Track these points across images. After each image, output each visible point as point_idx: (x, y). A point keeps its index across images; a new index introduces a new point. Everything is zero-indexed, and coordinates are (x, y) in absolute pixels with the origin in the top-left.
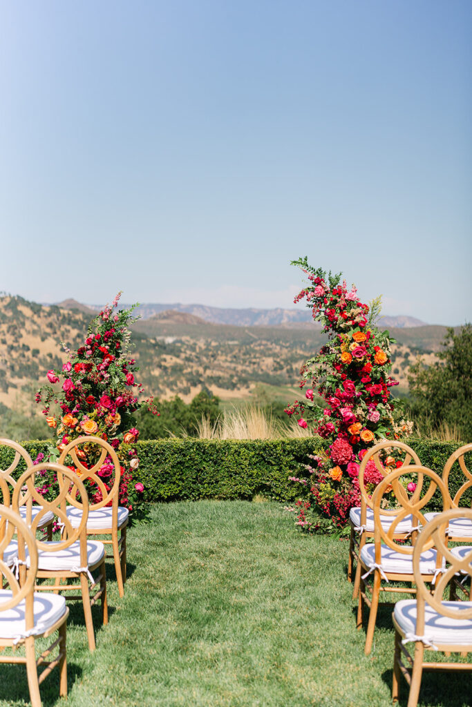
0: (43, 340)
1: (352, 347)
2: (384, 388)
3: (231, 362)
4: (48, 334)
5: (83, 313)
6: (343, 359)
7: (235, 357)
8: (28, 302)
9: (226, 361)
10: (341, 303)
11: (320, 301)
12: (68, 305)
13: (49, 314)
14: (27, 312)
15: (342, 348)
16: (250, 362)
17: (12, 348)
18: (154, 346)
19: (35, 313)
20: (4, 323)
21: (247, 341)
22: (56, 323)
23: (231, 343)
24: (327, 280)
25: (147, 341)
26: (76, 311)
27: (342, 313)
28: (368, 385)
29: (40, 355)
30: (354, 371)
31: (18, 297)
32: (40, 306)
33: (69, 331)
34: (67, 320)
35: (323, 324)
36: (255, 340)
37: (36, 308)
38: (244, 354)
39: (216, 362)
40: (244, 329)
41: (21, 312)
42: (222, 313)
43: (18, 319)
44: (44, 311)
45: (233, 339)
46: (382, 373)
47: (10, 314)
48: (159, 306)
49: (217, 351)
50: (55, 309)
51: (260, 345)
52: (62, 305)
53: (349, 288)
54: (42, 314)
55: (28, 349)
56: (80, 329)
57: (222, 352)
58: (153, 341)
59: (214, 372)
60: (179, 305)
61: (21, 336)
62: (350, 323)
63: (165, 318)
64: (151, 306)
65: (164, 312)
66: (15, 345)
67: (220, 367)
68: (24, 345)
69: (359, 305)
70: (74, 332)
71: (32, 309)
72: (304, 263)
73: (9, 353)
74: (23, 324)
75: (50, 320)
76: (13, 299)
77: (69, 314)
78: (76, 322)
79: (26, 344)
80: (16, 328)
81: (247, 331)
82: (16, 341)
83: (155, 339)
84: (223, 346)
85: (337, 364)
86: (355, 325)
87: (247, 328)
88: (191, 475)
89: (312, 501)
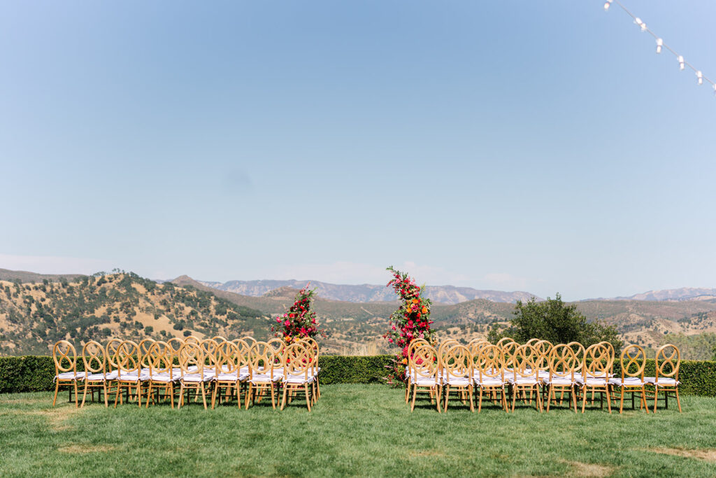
0: (156, 318)
1: (412, 306)
2: (426, 324)
3: (346, 339)
4: (162, 312)
5: (198, 290)
6: (408, 311)
7: (350, 334)
8: (142, 278)
9: (341, 338)
10: (408, 286)
11: (398, 286)
12: (182, 282)
13: (163, 292)
14: (141, 289)
15: (408, 306)
16: (365, 339)
17: (125, 325)
18: (269, 323)
19: (149, 291)
20: (117, 301)
21: (362, 318)
22: (170, 300)
23: (345, 319)
24: (401, 276)
25: (262, 318)
26: (190, 288)
27: (408, 291)
28: (419, 322)
29: (154, 333)
30: (413, 317)
31: (132, 274)
32: (155, 282)
33: (182, 308)
34: (181, 297)
35: (399, 297)
36: (371, 317)
37: (150, 285)
38: (360, 331)
39: (331, 339)
40: (359, 305)
41: (134, 289)
42: (338, 289)
43: (131, 296)
44: (158, 288)
45: (348, 317)
46: (426, 317)
47: (123, 291)
48: (274, 283)
49: (332, 329)
50: (169, 286)
51: (375, 322)
52: (176, 283)
53: (411, 280)
54: (156, 292)
55: (142, 327)
56: (195, 306)
57: (337, 329)
58: (268, 319)
59: (330, 349)
60: (293, 281)
61: (135, 314)
62: (411, 295)
63: (280, 295)
64: (265, 283)
65: (278, 288)
66: (128, 322)
67: (336, 345)
68: (137, 323)
69: (416, 287)
70: (188, 310)
71: (146, 286)
72: (391, 268)
73: (122, 331)
74: (137, 301)
75: (164, 297)
76: (126, 276)
77: (182, 291)
78: (190, 299)
79: (139, 322)
80: (129, 306)
81: (362, 308)
82: (129, 319)
83: (270, 316)
84: (339, 323)
85: (406, 314)
86: (414, 296)
87: (363, 305)
88: (337, 373)
89: (395, 375)
